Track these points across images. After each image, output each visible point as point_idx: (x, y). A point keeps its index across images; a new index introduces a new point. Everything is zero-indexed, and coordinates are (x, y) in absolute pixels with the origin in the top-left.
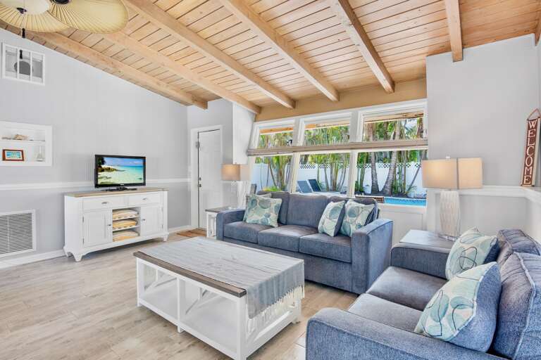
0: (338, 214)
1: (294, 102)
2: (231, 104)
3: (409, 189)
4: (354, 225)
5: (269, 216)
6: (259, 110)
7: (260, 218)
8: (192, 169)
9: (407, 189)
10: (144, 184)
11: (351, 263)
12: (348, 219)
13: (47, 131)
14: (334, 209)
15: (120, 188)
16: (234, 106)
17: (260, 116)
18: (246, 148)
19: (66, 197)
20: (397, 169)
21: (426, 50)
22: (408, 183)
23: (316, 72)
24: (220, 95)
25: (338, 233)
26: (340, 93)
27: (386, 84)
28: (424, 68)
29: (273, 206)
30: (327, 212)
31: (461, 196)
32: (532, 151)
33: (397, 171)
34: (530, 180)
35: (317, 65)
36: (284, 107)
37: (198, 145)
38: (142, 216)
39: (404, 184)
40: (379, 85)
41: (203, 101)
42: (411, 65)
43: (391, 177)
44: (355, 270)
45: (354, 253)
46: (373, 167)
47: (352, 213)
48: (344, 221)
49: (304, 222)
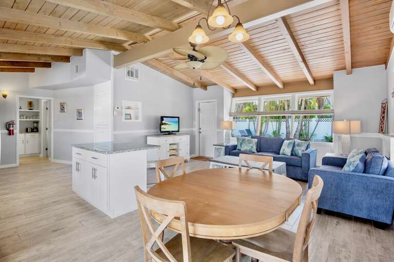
0: (292, 146)
1: (257, 88)
2: (223, 88)
3: (312, 136)
4: (300, 151)
5: (253, 147)
6: (236, 92)
7: (248, 148)
8: (196, 123)
9: (310, 136)
10: (178, 131)
11: (301, 167)
12: (297, 148)
13: (140, 104)
14: (289, 144)
15: (169, 133)
16: (224, 90)
17: (236, 95)
18: (229, 112)
19: (148, 137)
20: (303, 122)
21: (334, 69)
22: (311, 132)
23: (276, 76)
24: (216, 83)
25: (292, 155)
26: (285, 84)
27: (311, 82)
28: (332, 75)
29: (254, 143)
30: (285, 145)
31: (351, 137)
32: (383, 117)
33: (303, 124)
34: (382, 130)
35: (277, 73)
36: (252, 90)
37: (199, 110)
38: (180, 147)
39: (308, 133)
40: (307, 82)
41: (204, 86)
42: (324, 74)
43: (299, 128)
44: (303, 169)
45: (303, 162)
46: (287, 122)
47: (298, 145)
48: (295, 149)
49: (271, 150)
